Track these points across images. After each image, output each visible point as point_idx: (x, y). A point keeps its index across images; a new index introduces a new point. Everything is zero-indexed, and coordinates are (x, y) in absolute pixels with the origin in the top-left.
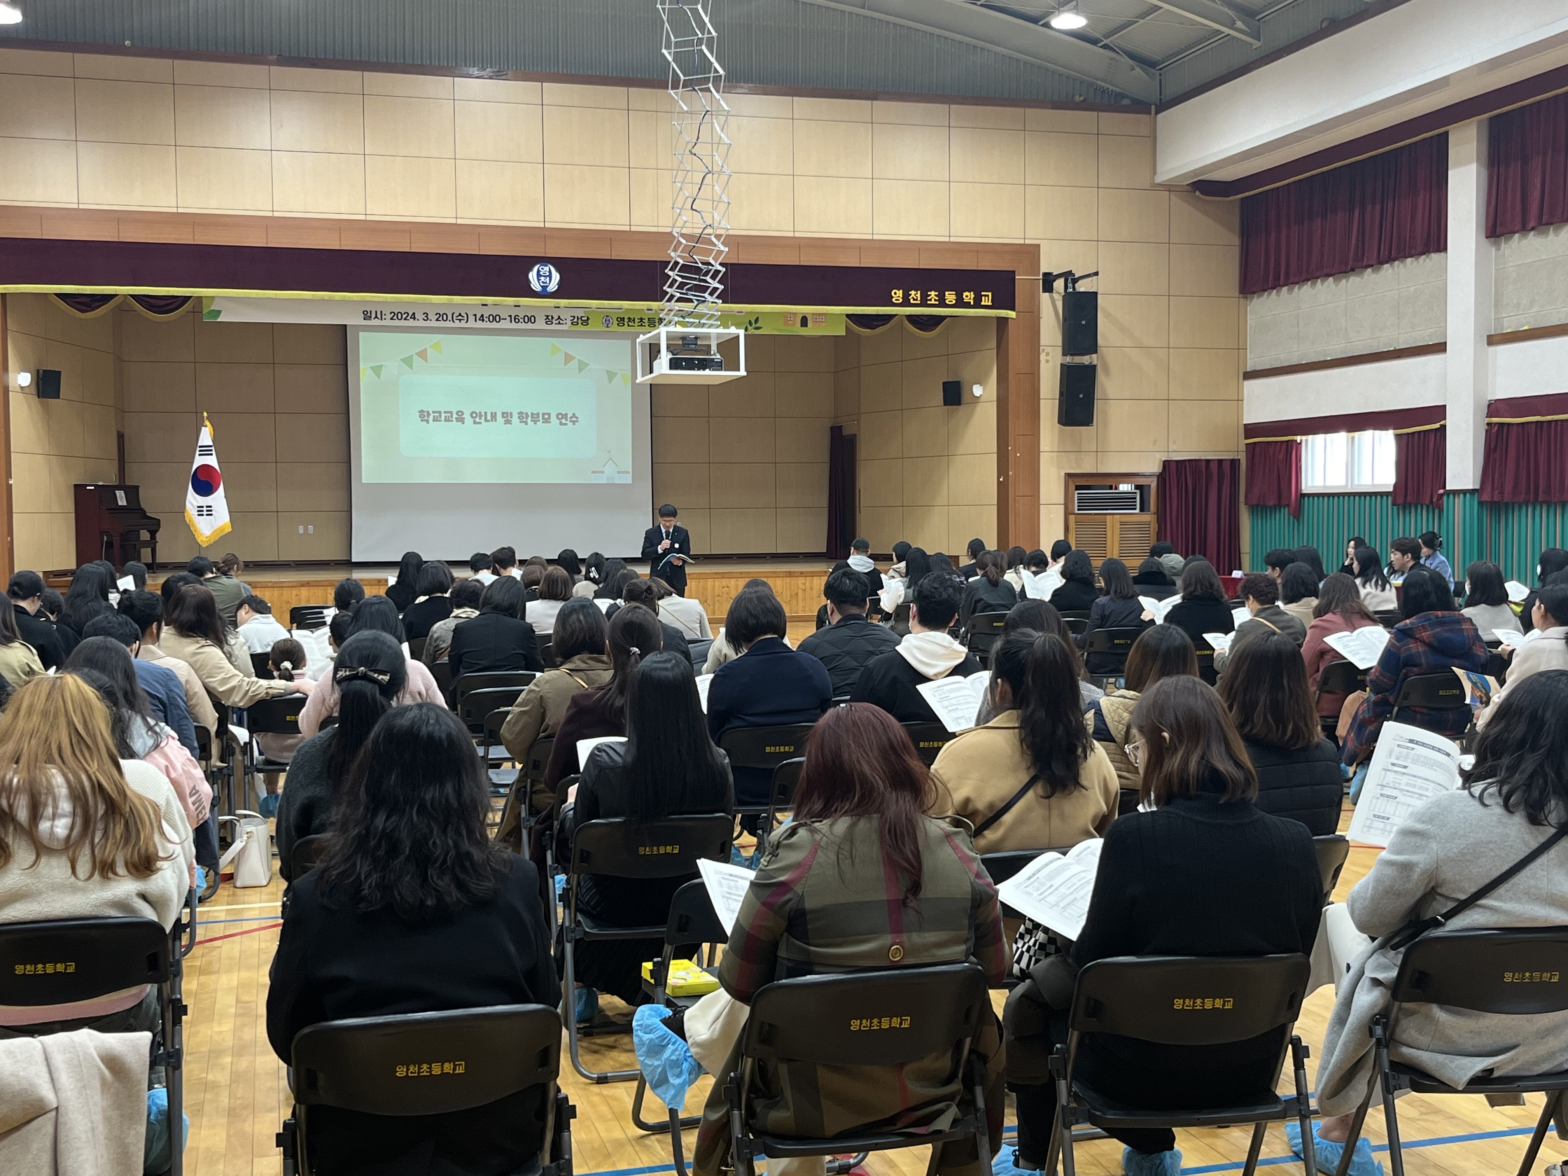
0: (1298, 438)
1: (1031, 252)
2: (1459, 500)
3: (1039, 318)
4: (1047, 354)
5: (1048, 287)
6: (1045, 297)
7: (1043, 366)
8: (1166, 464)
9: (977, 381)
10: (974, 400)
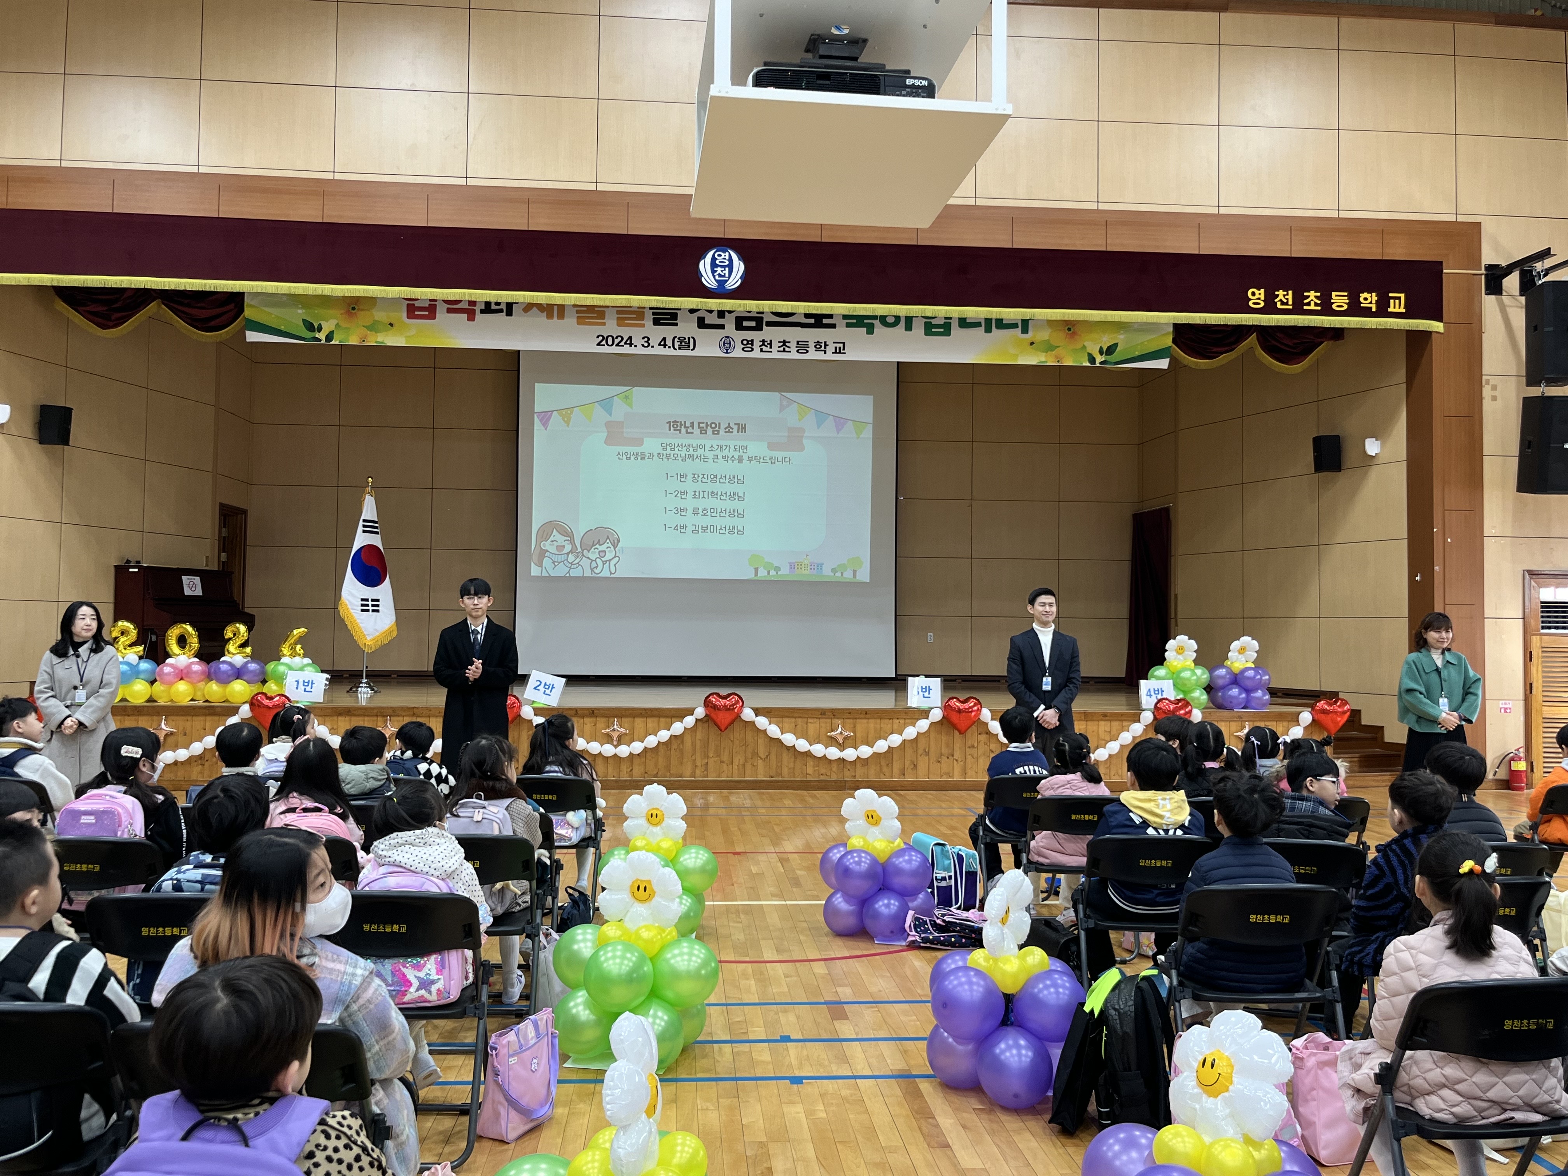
1: (1467, 234)
3: (1481, 332)
4: (1494, 388)
5: (1494, 285)
6: (1489, 302)
7: (1488, 406)
9: (1375, 436)
10: (1369, 461)
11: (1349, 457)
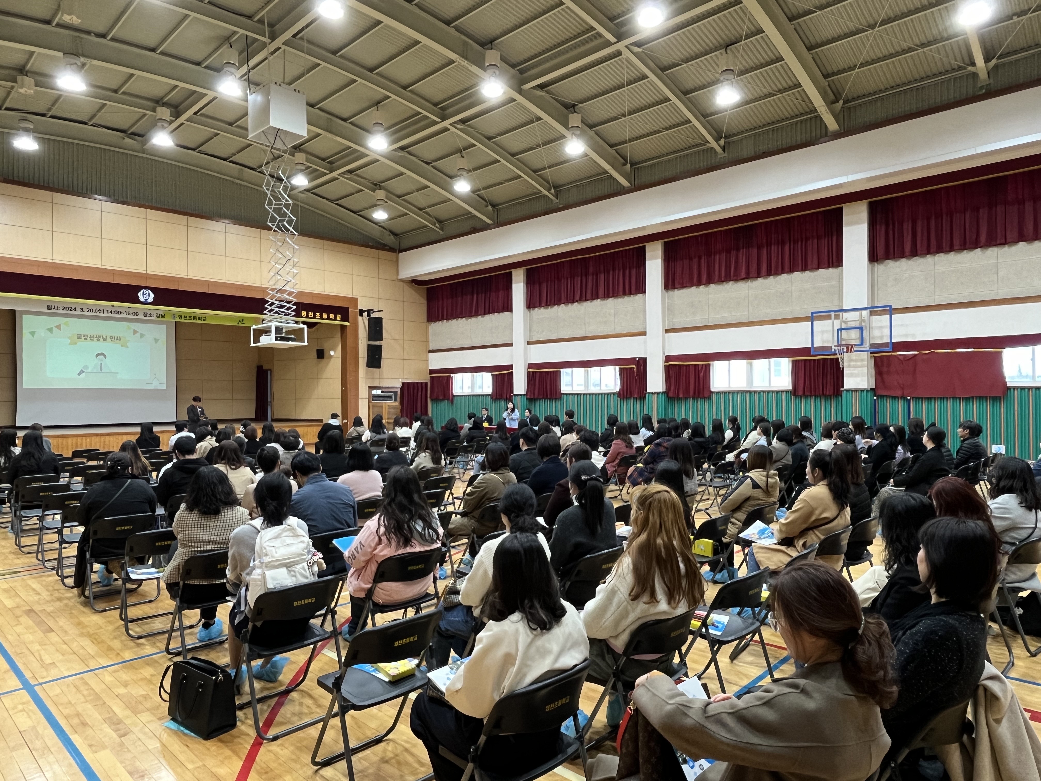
0: (452, 375)
1: (354, 301)
2: (519, 398)
3: (358, 326)
4: (361, 341)
5: (361, 315)
6: (360, 318)
7: (360, 344)
8: (404, 384)
9: (332, 350)
10: (331, 357)
11: (326, 355)
